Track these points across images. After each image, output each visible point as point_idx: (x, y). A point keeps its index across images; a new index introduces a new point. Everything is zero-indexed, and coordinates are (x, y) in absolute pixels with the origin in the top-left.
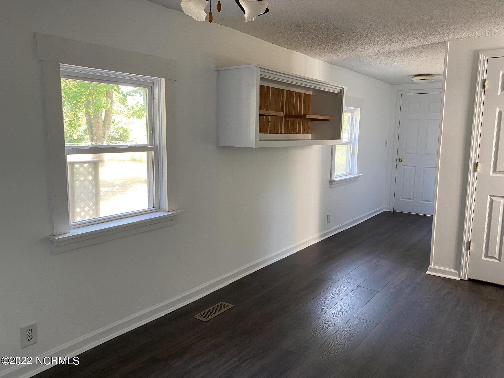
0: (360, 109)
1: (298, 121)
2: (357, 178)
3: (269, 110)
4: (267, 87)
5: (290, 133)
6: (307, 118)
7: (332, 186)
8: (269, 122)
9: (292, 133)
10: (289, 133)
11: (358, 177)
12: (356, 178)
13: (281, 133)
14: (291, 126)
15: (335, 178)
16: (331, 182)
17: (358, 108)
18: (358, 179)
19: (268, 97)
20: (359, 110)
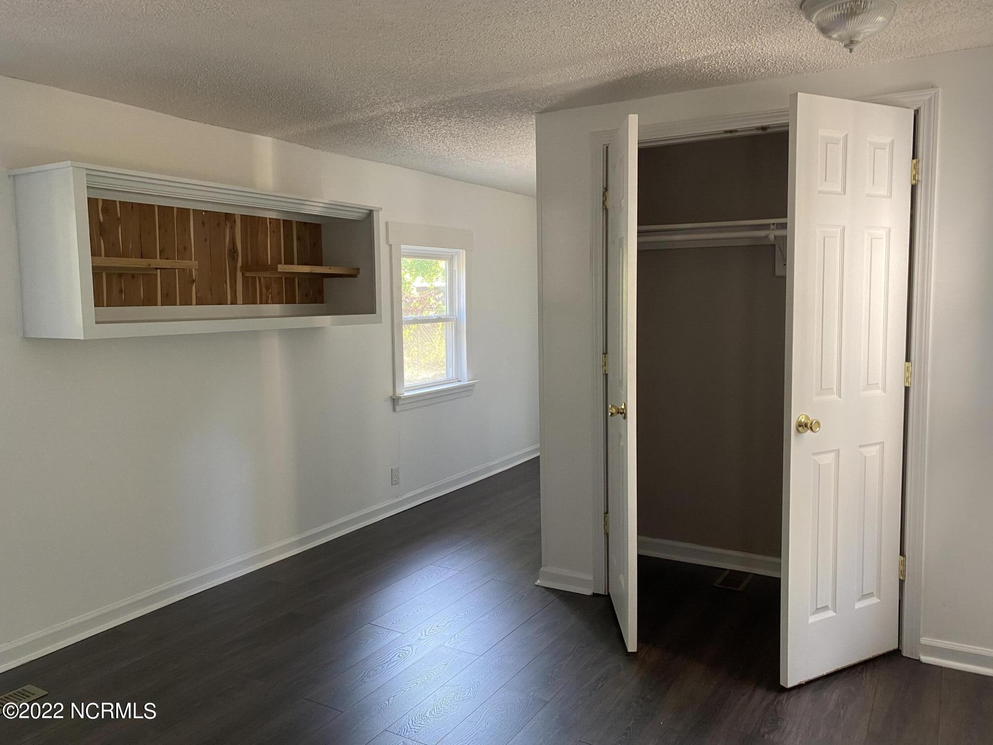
0: (464, 251)
1: (285, 278)
2: (470, 388)
3: (191, 259)
4: (178, 208)
5: (261, 303)
6: (279, 270)
7: (398, 408)
8: (194, 281)
9: (267, 303)
10: (258, 302)
11: (473, 385)
12: (466, 390)
13: (232, 304)
14: (264, 290)
15: (406, 391)
16: (395, 400)
17: (461, 250)
18: (472, 390)
19: (186, 230)
20: (463, 253)
